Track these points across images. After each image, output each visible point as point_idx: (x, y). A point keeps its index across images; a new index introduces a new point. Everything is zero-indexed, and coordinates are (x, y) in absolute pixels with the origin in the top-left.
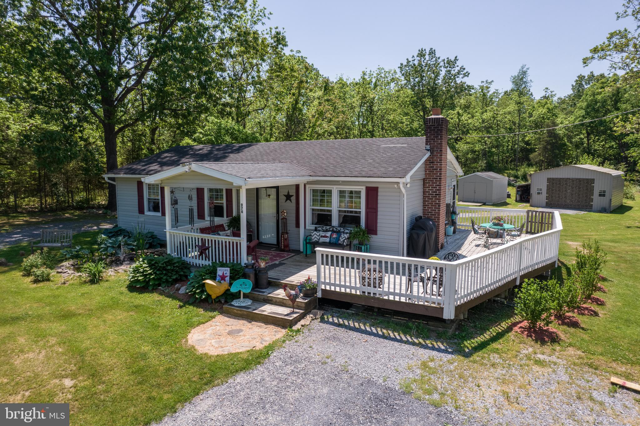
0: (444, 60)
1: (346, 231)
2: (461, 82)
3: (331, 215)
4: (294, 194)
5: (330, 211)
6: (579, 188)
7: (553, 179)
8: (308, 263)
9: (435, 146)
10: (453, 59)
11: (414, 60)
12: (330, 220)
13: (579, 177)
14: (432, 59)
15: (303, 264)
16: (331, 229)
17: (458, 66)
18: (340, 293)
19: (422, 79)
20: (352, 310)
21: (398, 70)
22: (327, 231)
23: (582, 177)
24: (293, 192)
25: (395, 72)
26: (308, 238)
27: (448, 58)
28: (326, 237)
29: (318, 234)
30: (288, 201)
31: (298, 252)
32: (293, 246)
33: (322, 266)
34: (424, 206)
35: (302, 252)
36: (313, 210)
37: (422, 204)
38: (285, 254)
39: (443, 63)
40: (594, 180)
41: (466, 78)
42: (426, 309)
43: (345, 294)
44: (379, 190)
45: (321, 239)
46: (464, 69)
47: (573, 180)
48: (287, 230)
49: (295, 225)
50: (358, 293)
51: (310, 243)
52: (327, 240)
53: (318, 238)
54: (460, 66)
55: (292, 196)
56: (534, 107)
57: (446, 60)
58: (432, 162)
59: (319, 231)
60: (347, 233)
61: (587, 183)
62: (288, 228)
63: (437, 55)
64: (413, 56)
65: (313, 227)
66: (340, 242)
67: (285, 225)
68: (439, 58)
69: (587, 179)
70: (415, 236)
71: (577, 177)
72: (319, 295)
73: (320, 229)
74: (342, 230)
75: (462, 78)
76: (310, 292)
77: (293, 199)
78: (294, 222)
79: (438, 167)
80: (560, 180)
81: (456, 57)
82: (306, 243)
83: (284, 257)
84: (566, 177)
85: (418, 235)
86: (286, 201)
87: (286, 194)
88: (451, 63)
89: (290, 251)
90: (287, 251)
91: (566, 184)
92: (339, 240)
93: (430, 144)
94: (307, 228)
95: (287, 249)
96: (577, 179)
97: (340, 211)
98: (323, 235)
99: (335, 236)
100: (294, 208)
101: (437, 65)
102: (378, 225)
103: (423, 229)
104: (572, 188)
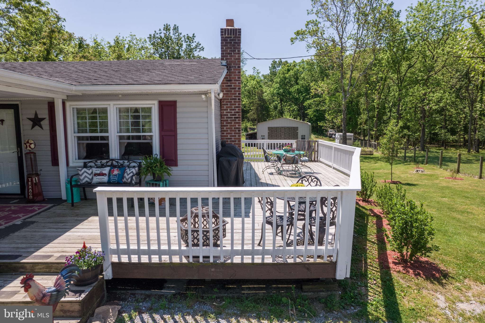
0: (185, 36)
1: (133, 164)
2: (198, 55)
3: (107, 145)
4: (47, 117)
5: (106, 138)
6: (289, 134)
7: (272, 128)
8: (77, 215)
9: (232, 62)
10: (191, 35)
11: (161, 33)
12: (107, 152)
13: (289, 126)
14: (175, 34)
15: (69, 218)
16: (109, 164)
17: (195, 42)
18: (150, 266)
19: (168, 49)
20: (169, 288)
21: (148, 40)
22: (103, 166)
23: (290, 126)
24: (44, 113)
25: (145, 41)
26: (74, 178)
27: (187, 35)
28: (103, 175)
29: (90, 172)
30: (37, 127)
31: (58, 201)
32: (49, 193)
33: (111, 219)
34: (222, 131)
35: (66, 201)
36: (79, 138)
37: (220, 130)
38: (36, 207)
39: (183, 38)
40: (298, 128)
41: (202, 52)
42: (308, 269)
43: (161, 265)
44: (178, 105)
45: (95, 178)
46: (200, 44)
47: (285, 128)
48: (36, 171)
49: (50, 163)
50: (185, 261)
51: (77, 186)
52: (105, 179)
53: (90, 177)
54: (197, 42)
55: (43, 119)
56: (247, 80)
57: (186, 36)
58: (230, 81)
59: (91, 167)
60: (134, 167)
61: (294, 130)
62: (39, 168)
63: (180, 32)
64: (160, 30)
65: (81, 163)
66: (125, 180)
67: (33, 163)
68: (181, 34)
69: (294, 127)
70: (225, 164)
71: (287, 126)
72: (108, 274)
73: (92, 164)
74: (126, 163)
75: (199, 51)
76: (89, 275)
77: (46, 124)
78: (50, 158)
79: (237, 86)
80: (277, 128)
81: (194, 34)
82: (72, 187)
83: (34, 211)
84: (280, 126)
85: (229, 162)
86: (33, 127)
87: (33, 117)
88: (190, 39)
89: (44, 201)
90: (37, 202)
91: (281, 131)
92: (123, 177)
93: (226, 59)
94: (71, 164)
95: (39, 198)
96: (287, 127)
97: (121, 138)
98: (98, 172)
99: (116, 172)
100: (48, 138)
101: (179, 39)
102: (179, 152)
103: (233, 155)
104: (285, 134)
